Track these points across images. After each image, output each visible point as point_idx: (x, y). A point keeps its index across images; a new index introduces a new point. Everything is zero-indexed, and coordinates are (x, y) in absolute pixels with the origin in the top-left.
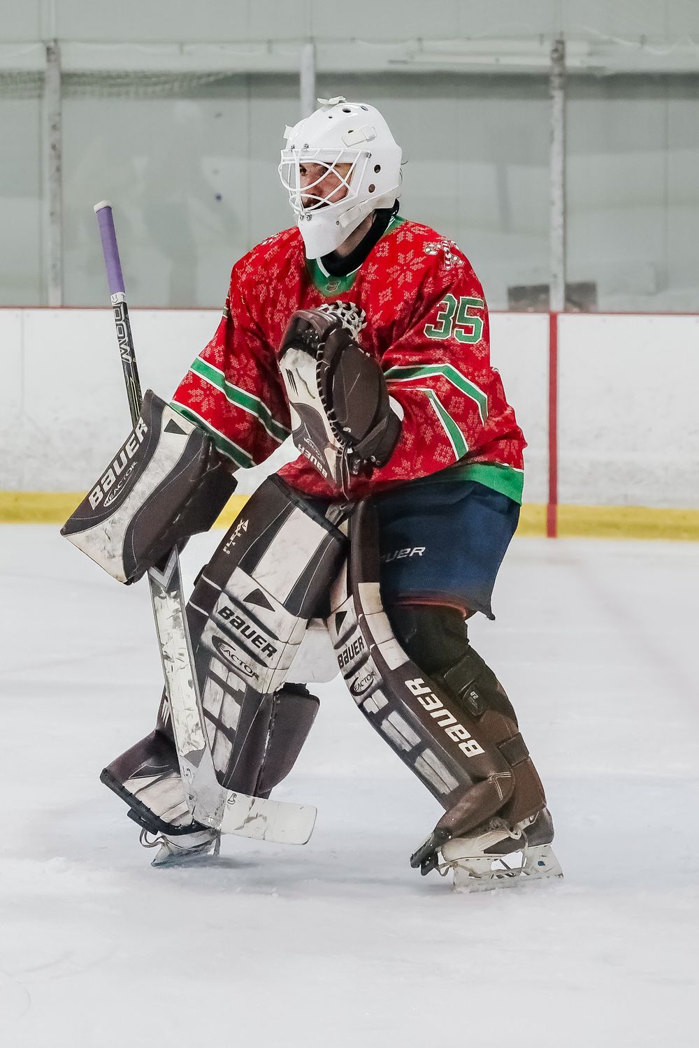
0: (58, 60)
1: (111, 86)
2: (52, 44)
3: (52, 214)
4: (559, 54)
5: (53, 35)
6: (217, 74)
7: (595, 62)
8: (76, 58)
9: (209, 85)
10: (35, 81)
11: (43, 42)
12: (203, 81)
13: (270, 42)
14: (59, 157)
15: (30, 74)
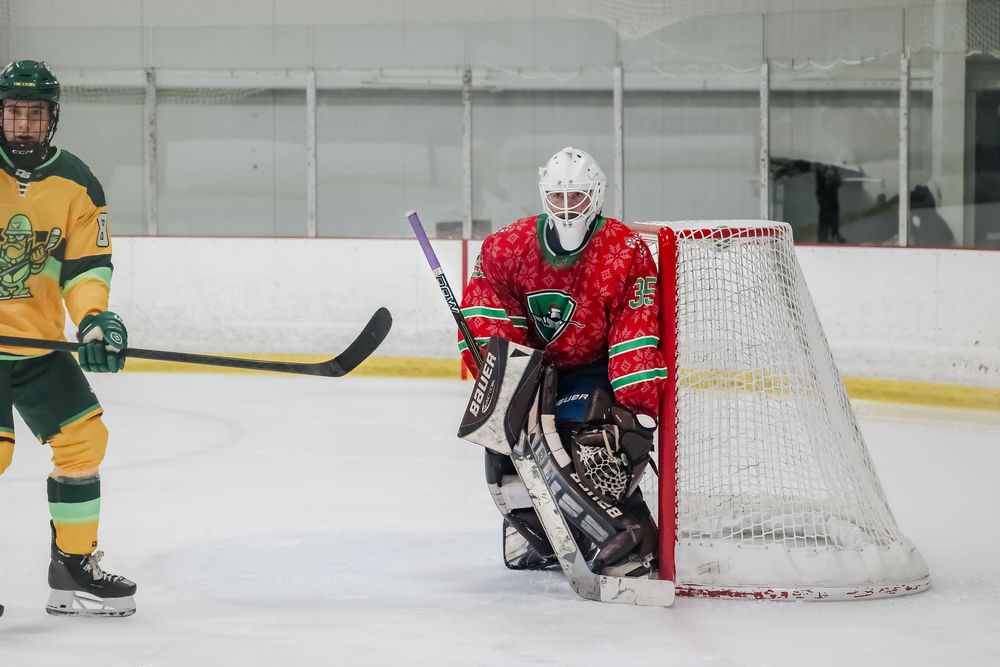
0: (154, 80)
1: (188, 97)
2: (150, 71)
3: (151, 177)
4: (468, 79)
5: (150, 66)
6: (255, 89)
7: (490, 83)
8: (166, 79)
9: (249, 96)
10: (138, 94)
11: (145, 69)
12: (246, 94)
13: (287, 70)
14: (155, 141)
15: (136, 89)
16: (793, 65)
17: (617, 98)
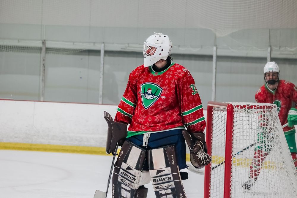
0: (45, 44)
1: (57, 51)
2: (44, 41)
3: (42, 80)
5: (44, 39)
6: (81, 50)
8: (49, 45)
9: (80, 52)
11: (42, 40)
12: (78, 51)
13: (94, 43)
14: (44, 67)
15: (38, 48)
16: (280, 48)
17: (214, 58)
